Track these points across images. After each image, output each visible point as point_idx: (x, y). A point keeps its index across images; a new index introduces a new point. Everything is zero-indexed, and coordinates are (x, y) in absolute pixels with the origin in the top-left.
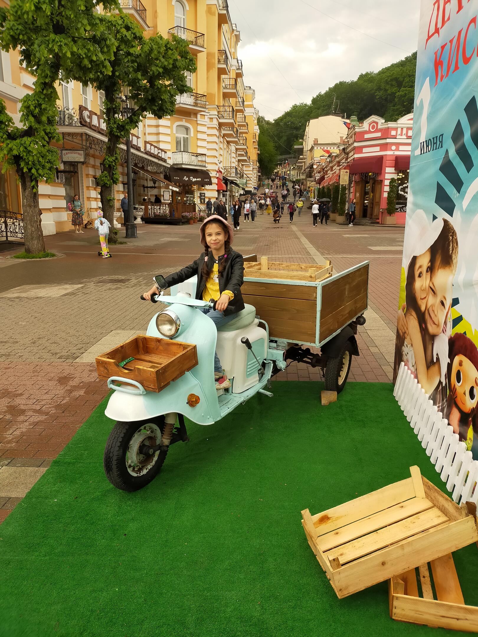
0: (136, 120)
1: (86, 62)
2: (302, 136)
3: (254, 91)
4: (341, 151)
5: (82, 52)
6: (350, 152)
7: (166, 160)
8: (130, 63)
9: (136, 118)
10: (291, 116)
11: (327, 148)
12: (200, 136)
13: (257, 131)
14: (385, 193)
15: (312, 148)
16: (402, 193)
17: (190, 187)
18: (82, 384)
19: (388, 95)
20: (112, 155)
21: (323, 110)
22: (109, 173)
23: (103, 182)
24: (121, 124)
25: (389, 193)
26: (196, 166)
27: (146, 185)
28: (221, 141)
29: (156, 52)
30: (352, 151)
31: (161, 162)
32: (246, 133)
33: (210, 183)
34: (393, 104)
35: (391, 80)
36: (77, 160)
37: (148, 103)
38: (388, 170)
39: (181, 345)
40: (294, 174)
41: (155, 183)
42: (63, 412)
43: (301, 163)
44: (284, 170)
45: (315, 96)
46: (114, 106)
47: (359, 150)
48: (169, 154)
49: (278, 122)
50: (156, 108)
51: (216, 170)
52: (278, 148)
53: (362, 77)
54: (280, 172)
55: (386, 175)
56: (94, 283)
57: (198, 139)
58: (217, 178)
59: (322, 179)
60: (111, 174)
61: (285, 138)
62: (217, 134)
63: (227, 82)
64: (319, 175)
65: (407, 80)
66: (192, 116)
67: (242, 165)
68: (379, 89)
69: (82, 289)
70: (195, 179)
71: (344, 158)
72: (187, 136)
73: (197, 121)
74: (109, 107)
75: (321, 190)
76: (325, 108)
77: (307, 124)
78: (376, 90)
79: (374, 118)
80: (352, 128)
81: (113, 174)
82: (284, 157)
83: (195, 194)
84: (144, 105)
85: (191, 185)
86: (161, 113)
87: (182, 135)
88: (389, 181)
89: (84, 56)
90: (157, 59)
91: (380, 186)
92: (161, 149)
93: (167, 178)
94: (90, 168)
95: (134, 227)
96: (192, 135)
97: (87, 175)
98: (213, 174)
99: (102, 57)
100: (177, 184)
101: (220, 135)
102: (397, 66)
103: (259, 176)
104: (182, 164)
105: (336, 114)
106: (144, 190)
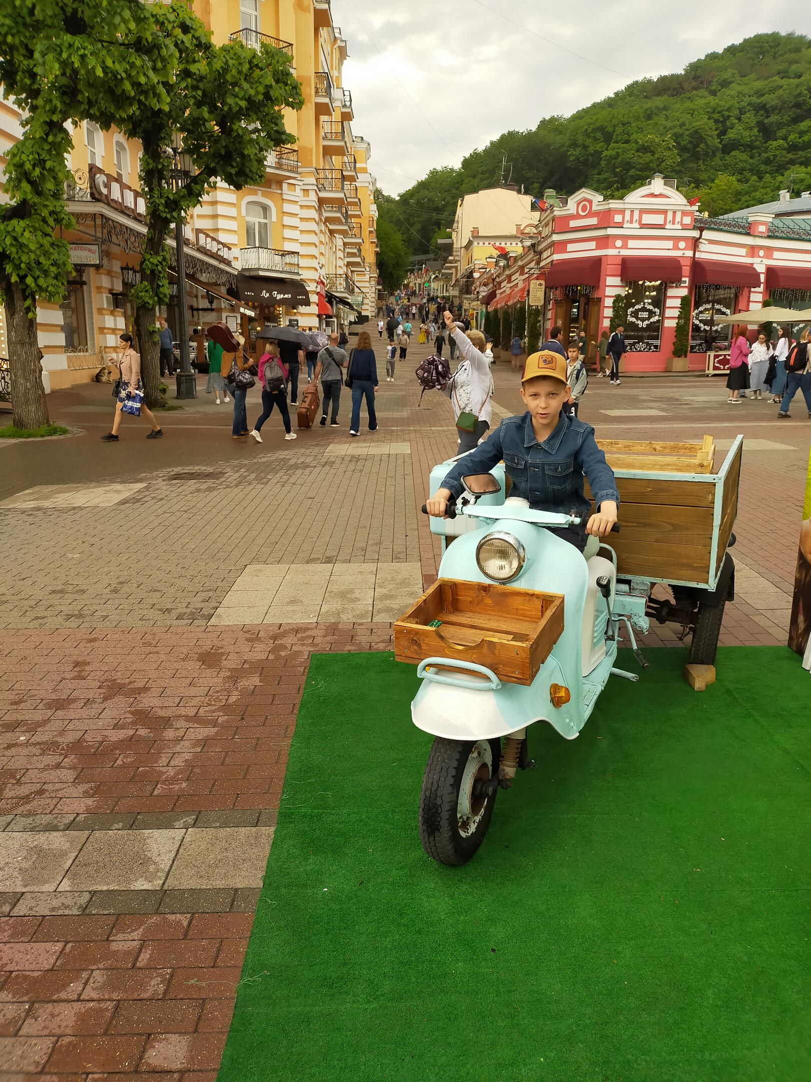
0: (198, 192)
1: (127, 86)
2: (450, 223)
3: (369, 144)
4: (526, 250)
5: (120, 68)
6: (545, 251)
7: (230, 262)
8: (190, 90)
9: (198, 187)
10: (428, 189)
11: (500, 244)
12: (287, 220)
13: (374, 213)
14: (605, 320)
15: (470, 243)
16: (634, 320)
17: (272, 309)
18: (246, 666)
19: (588, 156)
20: (157, 253)
21: (482, 180)
22: (151, 284)
23: (141, 301)
24: (172, 198)
25: (612, 320)
26: (281, 272)
27: (195, 306)
28: (321, 230)
29: (234, 72)
30: (549, 248)
31: (222, 266)
32: (358, 216)
33: (307, 303)
34: (596, 171)
35: (594, 130)
36: (85, 262)
37: (218, 162)
38: (610, 281)
39: (533, 595)
40: (437, 288)
41: (211, 302)
42: (242, 719)
43: (450, 268)
44: (419, 281)
45: (468, 155)
46: (160, 166)
47: (561, 246)
48: (235, 252)
49: (405, 198)
50: (233, 171)
51: (315, 280)
52: (408, 241)
53: (544, 124)
54: (411, 285)
55: (607, 288)
56: (164, 480)
57: (283, 226)
58: (318, 293)
59: (492, 296)
60: (155, 286)
61: (418, 226)
62: (317, 217)
63: (328, 128)
64: (486, 289)
65: (619, 130)
66: (274, 186)
67: (352, 271)
68: (574, 145)
69: (147, 490)
70: (282, 296)
71: (533, 260)
72: (265, 221)
73: (281, 194)
74: (151, 167)
75: (491, 315)
76: (485, 176)
77: (460, 202)
78: (569, 146)
79: (584, 193)
80: (548, 209)
81: (158, 286)
82: (417, 258)
83: (280, 321)
84: (213, 165)
85: (273, 306)
86: (241, 180)
87: (256, 219)
88: (612, 300)
89: (124, 75)
90: (235, 84)
91: (596, 308)
92: (222, 244)
93: (233, 293)
94: (103, 276)
95: (192, 379)
96: (274, 219)
97: (99, 289)
98: (311, 287)
99: (155, 78)
100: (250, 304)
101: (321, 219)
102: (602, 107)
103: (379, 290)
104: (259, 269)
105: (507, 186)
106: (193, 315)
